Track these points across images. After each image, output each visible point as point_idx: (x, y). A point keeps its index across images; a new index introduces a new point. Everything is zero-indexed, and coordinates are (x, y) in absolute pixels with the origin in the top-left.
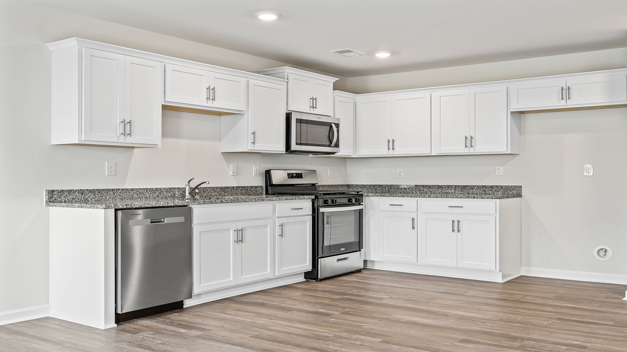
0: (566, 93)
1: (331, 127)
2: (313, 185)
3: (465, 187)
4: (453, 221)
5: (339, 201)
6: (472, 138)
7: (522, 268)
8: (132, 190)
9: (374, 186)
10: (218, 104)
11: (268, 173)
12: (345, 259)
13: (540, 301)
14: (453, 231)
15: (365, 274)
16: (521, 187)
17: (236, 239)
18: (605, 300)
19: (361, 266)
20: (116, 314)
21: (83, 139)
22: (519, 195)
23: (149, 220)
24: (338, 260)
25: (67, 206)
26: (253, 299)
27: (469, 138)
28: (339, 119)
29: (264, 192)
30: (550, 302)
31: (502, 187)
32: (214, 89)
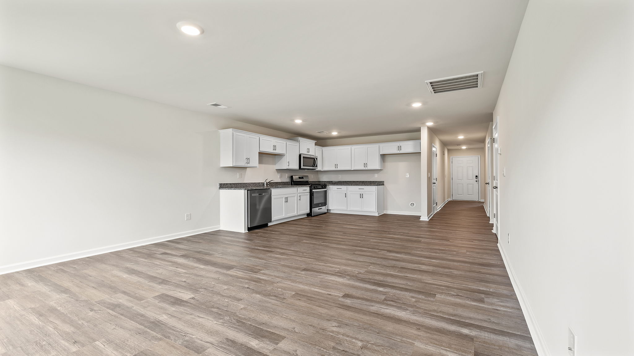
0: (399, 148)
1: (315, 159)
2: (307, 181)
3: (363, 181)
4: (360, 194)
5: (319, 187)
6: (366, 164)
7: (385, 211)
8: (247, 183)
9: (329, 181)
10: (277, 152)
11: (292, 177)
12: (321, 209)
13: (391, 221)
14: (360, 198)
15: (328, 214)
16: (384, 181)
17: (285, 201)
18: (413, 220)
19: (326, 211)
20: (248, 228)
21: (234, 165)
22: (383, 185)
23: (258, 194)
24: (319, 209)
25: (229, 189)
26: (292, 222)
27: (365, 164)
28: (317, 156)
29: (290, 184)
30: (396, 221)
31: (377, 181)
32: (276, 146)
